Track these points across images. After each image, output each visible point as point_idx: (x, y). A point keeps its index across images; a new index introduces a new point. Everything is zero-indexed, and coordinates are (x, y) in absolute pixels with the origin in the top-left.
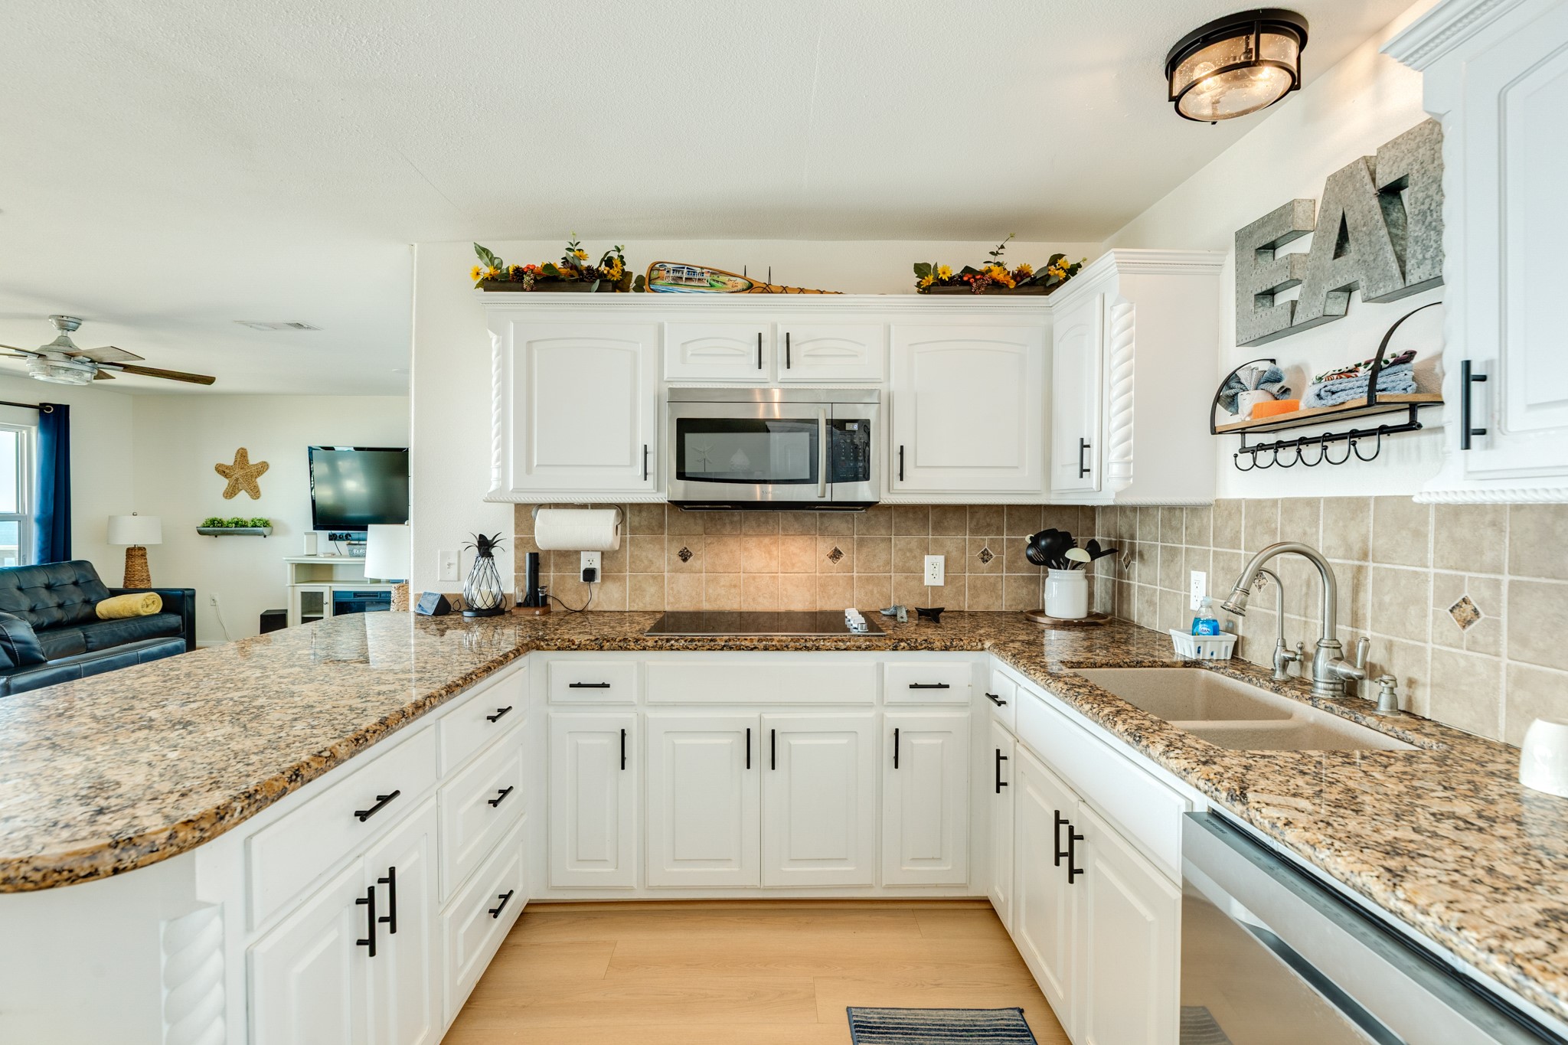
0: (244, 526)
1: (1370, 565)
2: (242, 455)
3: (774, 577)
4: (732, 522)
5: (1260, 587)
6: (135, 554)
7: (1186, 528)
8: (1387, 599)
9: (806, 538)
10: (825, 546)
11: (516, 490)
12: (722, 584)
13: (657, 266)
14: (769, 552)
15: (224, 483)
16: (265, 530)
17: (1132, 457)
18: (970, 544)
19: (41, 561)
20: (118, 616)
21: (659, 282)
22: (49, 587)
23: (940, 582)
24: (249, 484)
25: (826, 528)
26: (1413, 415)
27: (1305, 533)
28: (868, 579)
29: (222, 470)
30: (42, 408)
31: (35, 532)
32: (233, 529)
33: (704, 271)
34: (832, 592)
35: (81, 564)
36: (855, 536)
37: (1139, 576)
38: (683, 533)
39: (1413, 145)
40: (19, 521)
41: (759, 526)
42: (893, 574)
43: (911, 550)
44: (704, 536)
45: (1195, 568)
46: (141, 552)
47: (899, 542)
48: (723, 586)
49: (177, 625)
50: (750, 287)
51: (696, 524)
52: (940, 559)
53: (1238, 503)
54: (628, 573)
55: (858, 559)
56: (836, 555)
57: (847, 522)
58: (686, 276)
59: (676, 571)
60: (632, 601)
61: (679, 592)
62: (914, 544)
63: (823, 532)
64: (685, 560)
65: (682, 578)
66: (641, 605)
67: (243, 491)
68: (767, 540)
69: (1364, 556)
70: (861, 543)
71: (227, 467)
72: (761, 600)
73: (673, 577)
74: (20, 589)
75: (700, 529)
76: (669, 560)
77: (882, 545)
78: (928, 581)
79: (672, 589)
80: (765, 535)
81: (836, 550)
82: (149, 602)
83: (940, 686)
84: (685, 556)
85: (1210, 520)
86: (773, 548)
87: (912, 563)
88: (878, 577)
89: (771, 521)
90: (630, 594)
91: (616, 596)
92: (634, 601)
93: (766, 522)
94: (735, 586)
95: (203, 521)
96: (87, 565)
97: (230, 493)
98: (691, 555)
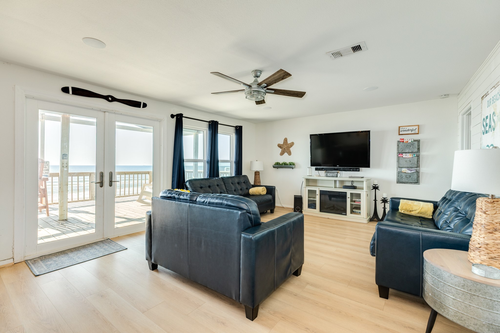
0: (287, 165)
2: (286, 140)
6: (257, 174)
15: (280, 150)
16: (293, 166)
19: (236, 175)
20: (255, 194)
22: (238, 183)
24: (288, 150)
29: (280, 146)
30: (236, 127)
31: (234, 166)
32: (284, 166)
35: (245, 176)
40: (231, 163)
46: (258, 173)
49: (271, 199)
67: (286, 153)
71: (281, 145)
74: (232, 183)
82: (263, 190)
95: (275, 163)
96: (246, 176)
97: (282, 154)
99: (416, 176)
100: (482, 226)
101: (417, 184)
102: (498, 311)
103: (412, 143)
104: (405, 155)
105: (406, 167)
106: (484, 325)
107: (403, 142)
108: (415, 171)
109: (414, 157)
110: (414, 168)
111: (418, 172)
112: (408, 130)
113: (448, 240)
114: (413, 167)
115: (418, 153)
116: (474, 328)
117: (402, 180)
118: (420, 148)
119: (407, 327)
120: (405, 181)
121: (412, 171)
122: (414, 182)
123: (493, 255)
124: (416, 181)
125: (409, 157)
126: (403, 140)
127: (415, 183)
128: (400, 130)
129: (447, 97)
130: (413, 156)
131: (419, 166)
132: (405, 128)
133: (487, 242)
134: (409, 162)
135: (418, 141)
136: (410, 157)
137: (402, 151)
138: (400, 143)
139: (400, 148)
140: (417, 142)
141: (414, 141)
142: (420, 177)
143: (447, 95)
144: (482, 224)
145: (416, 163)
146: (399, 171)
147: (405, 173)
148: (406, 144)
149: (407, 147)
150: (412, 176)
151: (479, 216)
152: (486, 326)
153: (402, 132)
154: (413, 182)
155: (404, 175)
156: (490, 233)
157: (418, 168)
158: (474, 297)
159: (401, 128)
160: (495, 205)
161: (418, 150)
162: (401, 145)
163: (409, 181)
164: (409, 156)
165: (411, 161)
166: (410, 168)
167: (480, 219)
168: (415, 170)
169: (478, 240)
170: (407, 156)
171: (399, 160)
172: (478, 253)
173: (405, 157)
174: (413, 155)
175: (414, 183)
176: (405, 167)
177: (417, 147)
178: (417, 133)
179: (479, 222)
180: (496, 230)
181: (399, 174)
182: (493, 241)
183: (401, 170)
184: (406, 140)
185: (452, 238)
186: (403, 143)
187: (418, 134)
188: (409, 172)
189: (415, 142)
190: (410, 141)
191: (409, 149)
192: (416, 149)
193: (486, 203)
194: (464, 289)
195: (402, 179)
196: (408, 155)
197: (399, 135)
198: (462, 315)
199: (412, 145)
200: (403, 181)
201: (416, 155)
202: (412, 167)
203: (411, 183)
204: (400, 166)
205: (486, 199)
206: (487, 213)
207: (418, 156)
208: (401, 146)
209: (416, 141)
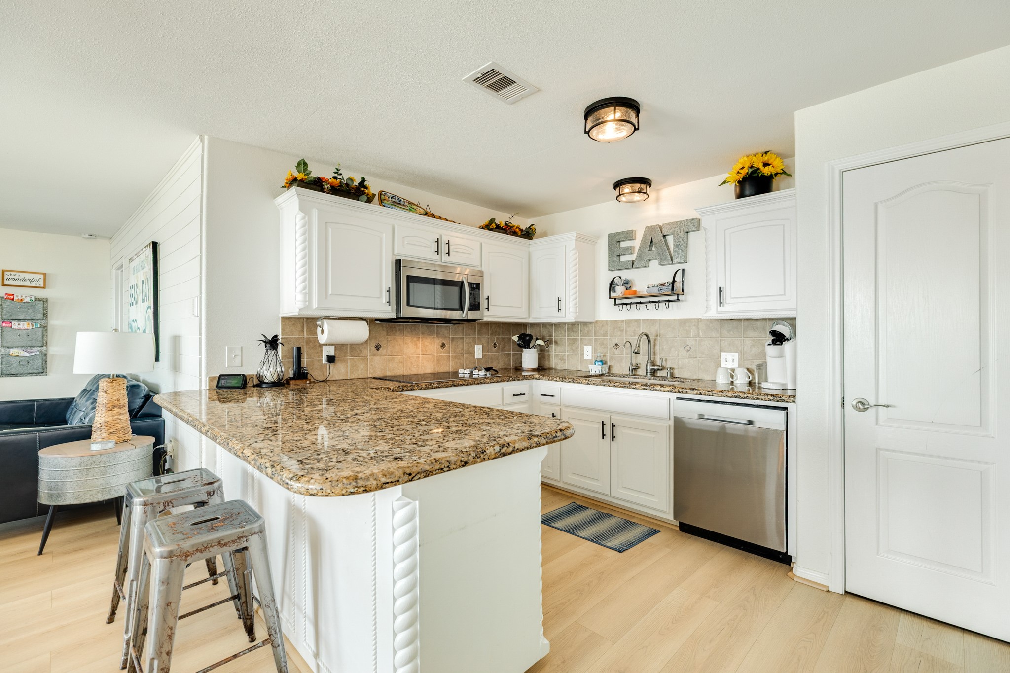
1: (659, 338)
3: (418, 357)
4: (400, 330)
5: (617, 349)
7: (581, 331)
8: (665, 347)
9: (431, 337)
10: (438, 342)
11: (318, 308)
12: (396, 361)
13: (383, 193)
14: (416, 345)
17: (577, 305)
18: (490, 340)
21: (385, 201)
23: (481, 357)
25: (439, 333)
26: (678, 297)
27: (635, 330)
28: (456, 357)
33: (405, 201)
34: (442, 363)
36: (450, 337)
37: (553, 350)
38: (377, 335)
39: (674, 226)
41: (412, 331)
42: (464, 354)
43: (470, 343)
44: (387, 336)
45: (586, 345)
47: (466, 339)
48: (397, 363)
50: (426, 214)
51: (383, 330)
52: (480, 347)
53: (606, 322)
54: (349, 358)
55: (451, 347)
56: (443, 346)
57: (447, 330)
58: (397, 202)
59: (374, 355)
60: (351, 373)
61: (375, 367)
62: (471, 340)
63: (438, 334)
64: (378, 349)
65: (377, 359)
66: (356, 375)
68: (415, 339)
69: (657, 336)
70: (453, 340)
72: (413, 369)
73: (372, 359)
75: (385, 333)
76: (370, 350)
77: (460, 341)
78: (476, 357)
79: (372, 365)
80: (414, 337)
81: (443, 343)
83: (521, 394)
84: (378, 347)
85: (592, 328)
86: (418, 343)
87: (471, 349)
88: (459, 356)
89: (417, 329)
90: (350, 369)
91: (343, 370)
92: (352, 373)
93: (415, 330)
94: (401, 362)
98: (381, 347)
99: (40, 360)
100: (103, 406)
101: (43, 375)
102: (110, 474)
103: (31, 304)
104: (17, 325)
105: (19, 345)
106: (98, 492)
107: (13, 300)
108: (38, 353)
109: (37, 329)
110: (36, 348)
111: (45, 355)
112: (24, 279)
113: (74, 433)
114: (35, 345)
115: (44, 322)
116: (90, 499)
117: (11, 371)
118: (48, 312)
119: (15, 555)
120: (17, 373)
121: (31, 352)
122: (37, 371)
123: (111, 431)
124: (41, 370)
125: (26, 328)
126: (12, 297)
127: (39, 373)
128: (6, 277)
129: (94, 238)
130: (34, 327)
131: (47, 344)
132: (17, 275)
133: (107, 420)
134: (26, 336)
135: (45, 301)
136: (28, 328)
137: (11, 316)
138: (4, 302)
139: (5, 312)
140: (42, 302)
141: (35, 301)
142: (48, 363)
143: (93, 236)
144: (103, 404)
145: (40, 338)
146: (3, 354)
147: (18, 356)
148: (18, 304)
149: (21, 309)
150: (31, 362)
151: (101, 397)
152: (100, 492)
153: (11, 281)
154: (33, 373)
155: (14, 361)
156: (110, 410)
157: (44, 348)
158: (90, 470)
159: (6, 273)
160: (114, 383)
161: (44, 315)
162: (8, 305)
163: (26, 372)
164: (25, 325)
165: (30, 335)
166: (29, 348)
167: (102, 399)
168: (39, 351)
169: (100, 420)
170: (21, 327)
171: (4, 333)
172: (100, 433)
173: (17, 328)
174: (34, 324)
175: (36, 374)
176: (17, 345)
177: (42, 311)
178: (42, 286)
179: (101, 403)
180: (115, 407)
181: (4, 360)
182: (112, 417)
183: (9, 352)
184: (20, 297)
185: (80, 430)
186: (13, 302)
187: (43, 288)
188: (27, 354)
189: (38, 302)
190: (28, 300)
191: (26, 314)
192: (40, 314)
193: (107, 383)
194: (81, 467)
195: (11, 369)
196: (23, 325)
197: (4, 285)
198: (79, 493)
199: (31, 307)
200: (13, 371)
201: (39, 324)
202: (32, 345)
203: (31, 374)
204: (5, 345)
205: (107, 379)
206: (107, 392)
207: (44, 328)
208: (7, 308)
209: (40, 300)
